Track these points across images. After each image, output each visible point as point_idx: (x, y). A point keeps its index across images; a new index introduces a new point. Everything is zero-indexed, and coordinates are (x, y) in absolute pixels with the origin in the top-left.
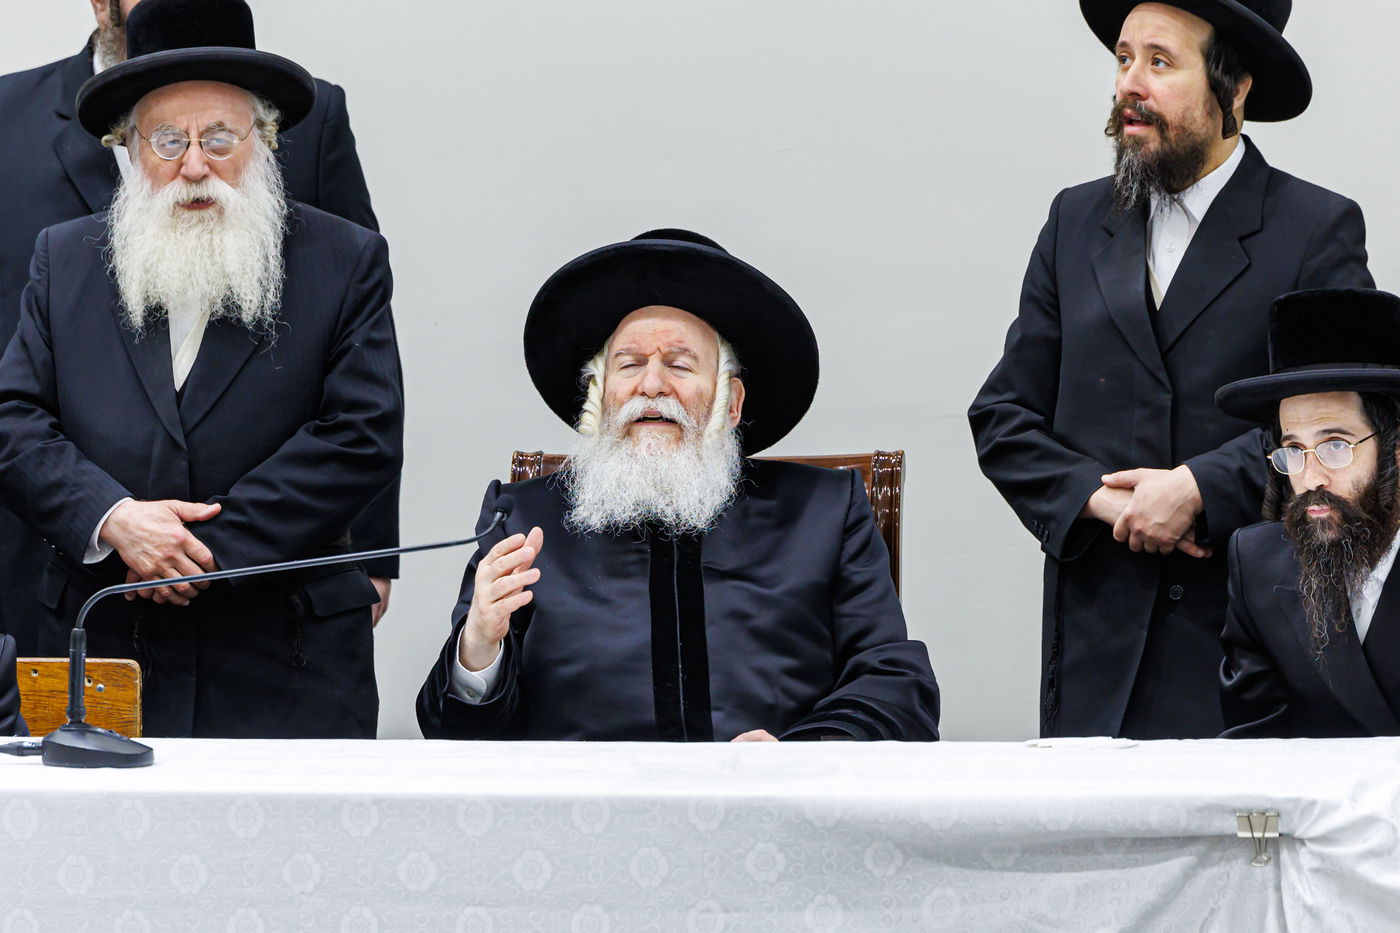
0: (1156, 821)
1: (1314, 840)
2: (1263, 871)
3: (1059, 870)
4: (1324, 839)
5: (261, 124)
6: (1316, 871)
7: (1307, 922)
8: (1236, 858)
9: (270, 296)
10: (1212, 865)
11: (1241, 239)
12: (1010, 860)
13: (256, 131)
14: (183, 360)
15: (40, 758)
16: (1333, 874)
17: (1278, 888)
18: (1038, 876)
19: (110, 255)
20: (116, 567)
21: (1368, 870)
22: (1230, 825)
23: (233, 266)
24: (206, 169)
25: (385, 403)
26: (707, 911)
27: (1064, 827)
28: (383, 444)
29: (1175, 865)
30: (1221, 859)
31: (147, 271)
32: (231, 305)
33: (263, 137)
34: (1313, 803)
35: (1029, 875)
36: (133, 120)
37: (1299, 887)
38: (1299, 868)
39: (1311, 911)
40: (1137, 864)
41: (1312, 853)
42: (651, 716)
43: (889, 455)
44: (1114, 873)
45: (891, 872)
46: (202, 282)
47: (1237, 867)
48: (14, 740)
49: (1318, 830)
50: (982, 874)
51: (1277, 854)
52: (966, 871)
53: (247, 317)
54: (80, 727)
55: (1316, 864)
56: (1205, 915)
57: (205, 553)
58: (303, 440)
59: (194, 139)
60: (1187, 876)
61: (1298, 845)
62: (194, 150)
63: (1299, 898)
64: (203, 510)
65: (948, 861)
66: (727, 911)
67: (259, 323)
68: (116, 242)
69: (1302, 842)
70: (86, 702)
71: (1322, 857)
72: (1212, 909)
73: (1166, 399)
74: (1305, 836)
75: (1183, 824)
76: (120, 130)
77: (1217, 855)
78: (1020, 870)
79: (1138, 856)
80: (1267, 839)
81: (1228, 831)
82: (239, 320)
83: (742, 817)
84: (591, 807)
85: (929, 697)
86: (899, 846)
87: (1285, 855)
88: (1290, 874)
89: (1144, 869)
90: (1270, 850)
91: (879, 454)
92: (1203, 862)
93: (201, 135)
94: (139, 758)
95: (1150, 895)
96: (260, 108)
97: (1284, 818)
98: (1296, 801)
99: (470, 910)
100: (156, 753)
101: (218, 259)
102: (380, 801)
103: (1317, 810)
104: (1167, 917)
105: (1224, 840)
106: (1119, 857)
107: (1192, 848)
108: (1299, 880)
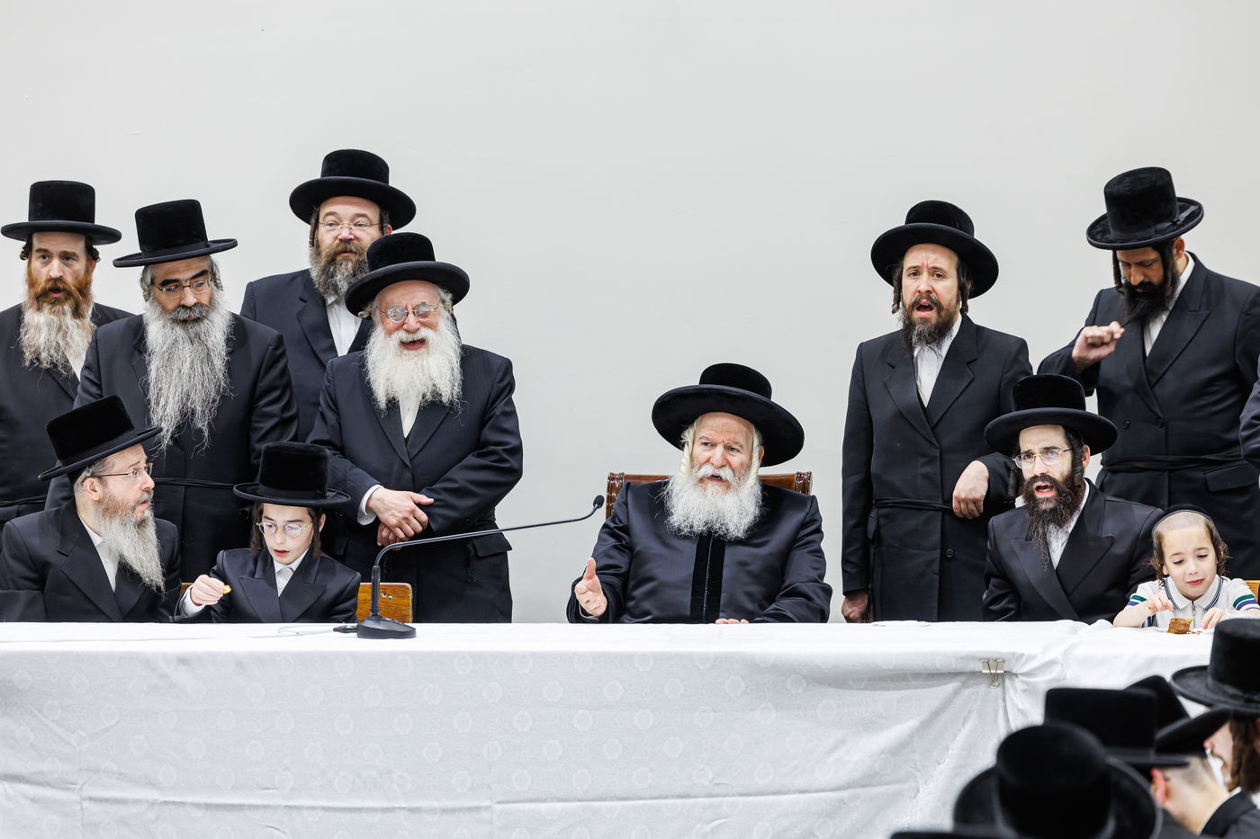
0: (939, 664)
1: (1022, 674)
2: (996, 691)
3: (889, 690)
4: (1029, 673)
5: (443, 302)
6: (1024, 691)
7: (1020, 716)
8: (981, 684)
9: (456, 388)
10: (969, 687)
11: (968, 364)
12: (863, 684)
13: (441, 305)
14: (408, 424)
15: (355, 634)
16: (1033, 692)
17: (1004, 700)
18: (879, 692)
19: (366, 373)
20: (377, 525)
22: (978, 666)
23: (435, 374)
24: (418, 325)
25: (514, 442)
26: (705, 711)
27: (891, 667)
29: (950, 687)
30: (973, 684)
31: (388, 379)
32: (436, 394)
33: (445, 308)
34: (1022, 655)
35: (874, 692)
36: (376, 303)
37: (1014, 698)
38: (1015, 689)
39: (1022, 712)
40: (929, 686)
41: (1021, 681)
43: (805, 474)
44: (918, 691)
45: (800, 690)
46: (419, 385)
47: (982, 688)
48: (343, 625)
49: (1024, 670)
50: (848, 692)
51: (1004, 682)
52: (839, 690)
53: (445, 399)
54: (378, 618)
55: (1024, 687)
56: (965, 714)
57: (424, 517)
58: (471, 459)
59: (410, 310)
60: (956, 693)
61: (1014, 677)
62: (411, 317)
63: (1016, 704)
64: (424, 499)
65: (830, 685)
66: (715, 712)
67: (451, 402)
68: (370, 366)
69: (1016, 675)
70: (380, 605)
72: (970, 711)
73: (937, 453)
74: (1019, 672)
75: (954, 666)
76: (368, 309)
77: (971, 682)
78: (867, 690)
79: (929, 683)
80: (998, 674)
81: (977, 670)
82: (441, 402)
83: (722, 663)
84: (644, 657)
86: (804, 677)
87: (1008, 682)
88: (1011, 693)
89: (933, 689)
90: (1000, 680)
91: (798, 474)
92: (964, 685)
93: (414, 309)
94: (409, 634)
95: (936, 703)
96: (442, 293)
97: (1007, 662)
98: (1013, 654)
99: (581, 712)
100: (417, 631)
101: (426, 372)
102: (533, 655)
103: (1024, 658)
104: (945, 716)
105: (974, 675)
106: (920, 683)
107: (958, 679)
108: (1016, 696)
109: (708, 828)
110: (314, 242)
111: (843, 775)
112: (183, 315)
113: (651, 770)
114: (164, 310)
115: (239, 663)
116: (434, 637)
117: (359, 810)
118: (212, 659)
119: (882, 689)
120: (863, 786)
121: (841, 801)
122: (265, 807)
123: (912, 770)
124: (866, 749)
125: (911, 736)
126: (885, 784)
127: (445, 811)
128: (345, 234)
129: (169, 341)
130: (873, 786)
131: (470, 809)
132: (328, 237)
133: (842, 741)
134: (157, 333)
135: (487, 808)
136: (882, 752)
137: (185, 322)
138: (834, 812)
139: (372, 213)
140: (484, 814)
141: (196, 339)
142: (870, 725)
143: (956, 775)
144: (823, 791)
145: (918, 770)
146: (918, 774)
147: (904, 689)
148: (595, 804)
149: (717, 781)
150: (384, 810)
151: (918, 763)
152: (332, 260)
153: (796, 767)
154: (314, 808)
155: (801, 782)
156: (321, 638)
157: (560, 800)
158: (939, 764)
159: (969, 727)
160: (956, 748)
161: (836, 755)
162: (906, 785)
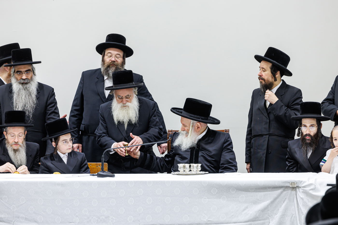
0: (277, 184)
1: (302, 187)
2: (294, 192)
3: (261, 192)
4: (304, 187)
6: (303, 192)
7: (301, 200)
8: (289, 190)
11: (281, 96)
12: (253, 190)
15: (97, 176)
16: (306, 193)
17: (296, 195)
18: (258, 193)
21: (311, 192)
22: (288, 185)
26: (205, 198)
27: (262, 185)
29: (279, 191)
30: (287, 190)
34: (302, 181)
35: (256, 193)
37: (299, 194)
38: (300, 192)
39: (302, 199)
40: (273, 191)
41: (302, 189)
43: (227, 130)
44: (270, 192)
45: (234, 192)
47: (289, 191)
49: (302, 186)
50: (249, 193)
51: (296, 189)
52: (246, 192)
54: (103, 172)
56: (284, 199)
60: (281, 193)
61: (299, 188)
63: (300, 196)
65: (243, 191)
66: (208, 199)
67: (135, 123)
69: (300, 187)
71: (303, 190)
72: (286, 198)
74: (301, 186)
75: (281, 185)
77: (286, 189)
78: (254, 192)
79: (274, 190)
80: (294, 187)
81: (288, 186)
87: (297, 190)
89: (274, 192)
90: (295, 189)
91: (225, 130)
92: (284, 190)
94: (113, 176)
95: (275, 196)
97: (297, 183)
98: (299, 181)
101: (128, 114)
103: (303, 182)
104: (278, 200)
105: (287, 187)
106: (270, 190)
107: (282, 188)
108: (300, 193)
110: (103, 60)
111: (247, 218)
112: (22, 81)
113: (189, 216)
119: (259, 192)
120: (253, 221)
123: (268, 216)
124: (254, 210)
125: (268, 206)
126: (260, 220)
128: (113, 59)
130: (256, 221)
132: (108, 60)
133: (247, 208)
134: (16, 87)
136: (259, 211)
137: (23, 84)
139: (121, 54)
141: (26, 89)
142: (255, 202)
143: (281, 218)
144: (241, 222)
145: (270, 216)
146: (269, 217)
147: (266, 192)
149: (209, 220)
151: (270, 214)
152: (108, 66)
153: (233, 215)
155: (234, 220)
156: (86, 177)
158: (276, 214)
159: (285, 203)
160: (281, 209)
161: (245, 212)
162: (266, 221)
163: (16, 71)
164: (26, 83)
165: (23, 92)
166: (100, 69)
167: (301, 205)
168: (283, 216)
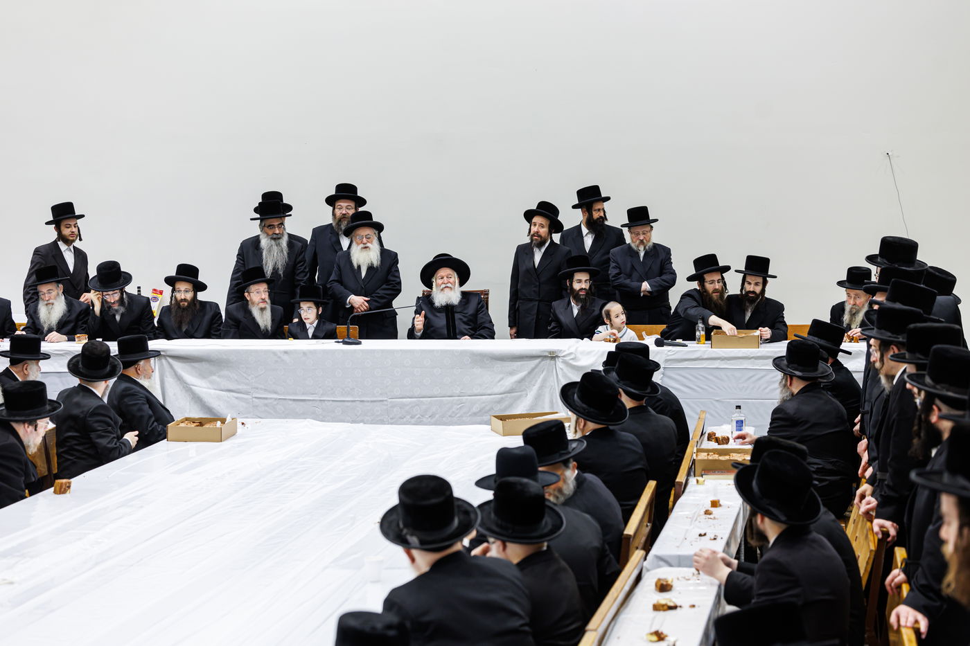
0: (534, 353)
1: (562, 357)
2: (553, 362)
3: (517, 362)
4: (564, 356)
5: (375, 233)
6: (562, 362)
7: (561, 371)
8: (548, 359)
9: (379, 262)
11: (550, 255)
13: (374, 235)
14: (363, 274)
15: (342, 343)
16: (565, 362)
17: (555, 365)
20: (352, 307)
21: (571, 362)
22: (547, 354)
23: (372, 258)
24: (366, 242)
25: (398, 280)
27: (518, 354)
28: (398, 287)
29: (537, 361)
30: (545, 360)
31: (357, 259)
32: (372, 264)
33: (376, 235)
34: (563, 349)
36: (354, 234)
37: (559, 365)
38: (559, 361)
39: (562, 369)
41: (561, 359)
42: (446, 336)
44: (527, 362)
45: (489, 362)
46: (367, 261)
47: (548, 361)
48: (337, 340)
49: (562, 355)
50: (504, 362)
51: (555, 359)
53: (375, 266)
54: (349, 338)
56: (543, 368)
57: (367, 305)
58: (384, 286)
59: (364, 237)
60: (540, 363)
62: (365, 239)
63: (559, 367)
64: (367, 299)
65: (498, 360)
66: (461, 369)
67: (377, 267)
69: (560, 357)
70: (350, 333)
71: (564, 360)
75: (539, 354)
76: (352, 236)
78: (511, 361)
79: (531, 359)
80: (553, 356)
83: (463, 353)
84: (437, 351)
85: (494, 333)
87: (557, 359)
88: (557, 362)
89: (532, 361)
91: (484, 290)
92: (542, 360)
93: (366, 236)
94: (360, 343)
95: (533, 366)
97: (556, 353)
98: (560, 349)
99: (417, 369)
101: (369, 257)
102: (401, 350)
103: (563, 351)
104: (536, 370)
105: (546, 357)
106: (529, 359)
107: (540, 358)
108: (559, 363)
109: (458, 407)
110: (334, 214)
111: (503, 389)
112: (275, 236)
113: (439, 388)
114: (268, 235)
115: (305, 353)
116: (368, 344)
117: (344, 401)
118: (295, 352)
119: (515, 361)
120: (509, 393)
121: (502, 398)
122: (313, 400)
123: (525, 387)
124: (510, 381)
125: (525, 377)
126: (516, 392)
127: (372, 401)
128: (344, 212)
129: (270, 245)
130: (512, 393)
131: (381, 401)
132: (338, 212)
133: (503, 379)
134: (264, 242)
135: (386, 400)
136: (515, 382)
137: (275, 239)
138: (499, 402)
139: (352, 204)
140: (385, 403)
141: (278, 245)
142: (512, 373)
144: (496, 395)
145: (527, 388)
147: (522, 361)
148: (421, 399)
149: (461, 391)
150: (352, 401)
151: (527, 386)
152: (340, 220)
153: (487, 387)
154: (329, 401)
155: (489, 392)
156: (330, 344)
157: (410, 398)
158: (534, 386)
159: (544, 374)
160: (539, 381)
161: (501, 383)
162: (523, 393)
163: (266, 225)
164: (279, 238)
165: (275, 248)
166: (331, 224)
167: (560, 376)
168: (541, 388)
